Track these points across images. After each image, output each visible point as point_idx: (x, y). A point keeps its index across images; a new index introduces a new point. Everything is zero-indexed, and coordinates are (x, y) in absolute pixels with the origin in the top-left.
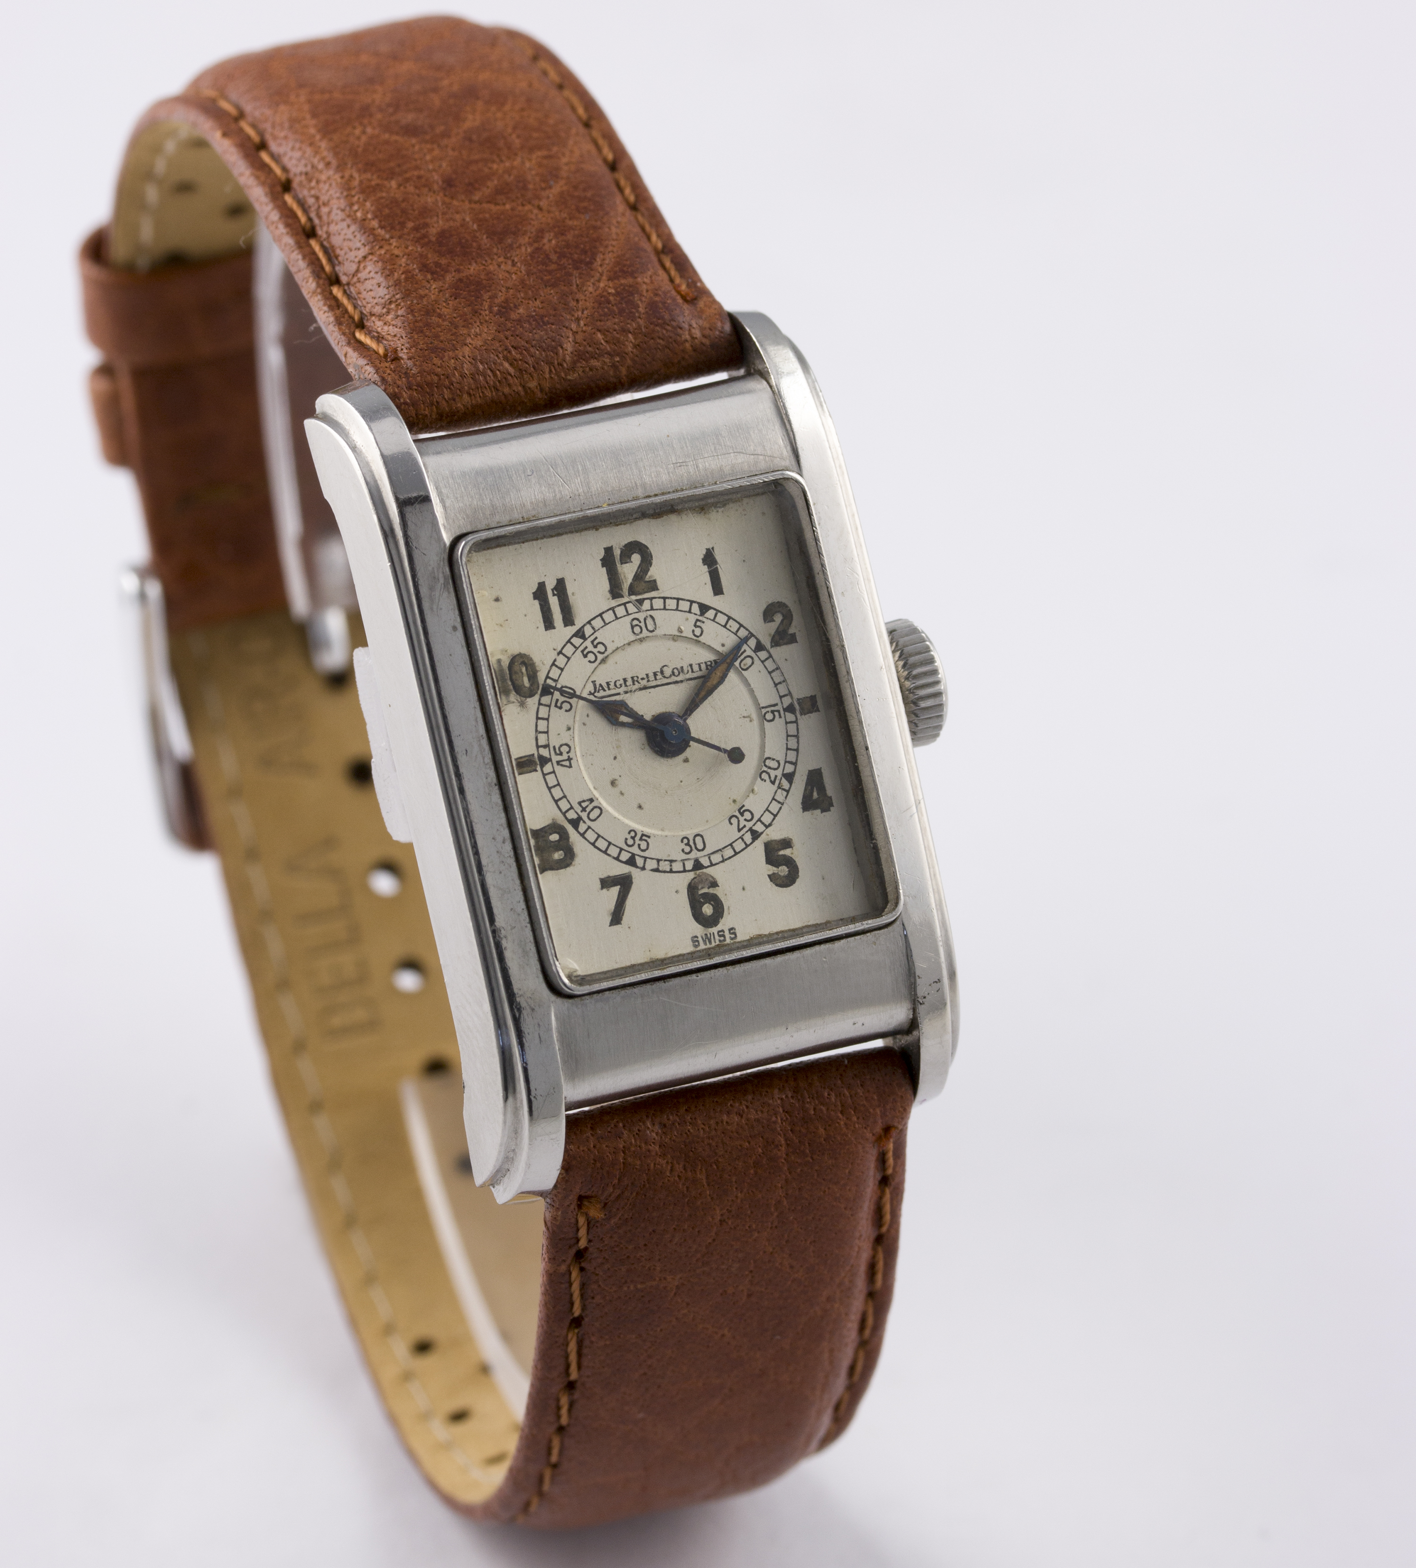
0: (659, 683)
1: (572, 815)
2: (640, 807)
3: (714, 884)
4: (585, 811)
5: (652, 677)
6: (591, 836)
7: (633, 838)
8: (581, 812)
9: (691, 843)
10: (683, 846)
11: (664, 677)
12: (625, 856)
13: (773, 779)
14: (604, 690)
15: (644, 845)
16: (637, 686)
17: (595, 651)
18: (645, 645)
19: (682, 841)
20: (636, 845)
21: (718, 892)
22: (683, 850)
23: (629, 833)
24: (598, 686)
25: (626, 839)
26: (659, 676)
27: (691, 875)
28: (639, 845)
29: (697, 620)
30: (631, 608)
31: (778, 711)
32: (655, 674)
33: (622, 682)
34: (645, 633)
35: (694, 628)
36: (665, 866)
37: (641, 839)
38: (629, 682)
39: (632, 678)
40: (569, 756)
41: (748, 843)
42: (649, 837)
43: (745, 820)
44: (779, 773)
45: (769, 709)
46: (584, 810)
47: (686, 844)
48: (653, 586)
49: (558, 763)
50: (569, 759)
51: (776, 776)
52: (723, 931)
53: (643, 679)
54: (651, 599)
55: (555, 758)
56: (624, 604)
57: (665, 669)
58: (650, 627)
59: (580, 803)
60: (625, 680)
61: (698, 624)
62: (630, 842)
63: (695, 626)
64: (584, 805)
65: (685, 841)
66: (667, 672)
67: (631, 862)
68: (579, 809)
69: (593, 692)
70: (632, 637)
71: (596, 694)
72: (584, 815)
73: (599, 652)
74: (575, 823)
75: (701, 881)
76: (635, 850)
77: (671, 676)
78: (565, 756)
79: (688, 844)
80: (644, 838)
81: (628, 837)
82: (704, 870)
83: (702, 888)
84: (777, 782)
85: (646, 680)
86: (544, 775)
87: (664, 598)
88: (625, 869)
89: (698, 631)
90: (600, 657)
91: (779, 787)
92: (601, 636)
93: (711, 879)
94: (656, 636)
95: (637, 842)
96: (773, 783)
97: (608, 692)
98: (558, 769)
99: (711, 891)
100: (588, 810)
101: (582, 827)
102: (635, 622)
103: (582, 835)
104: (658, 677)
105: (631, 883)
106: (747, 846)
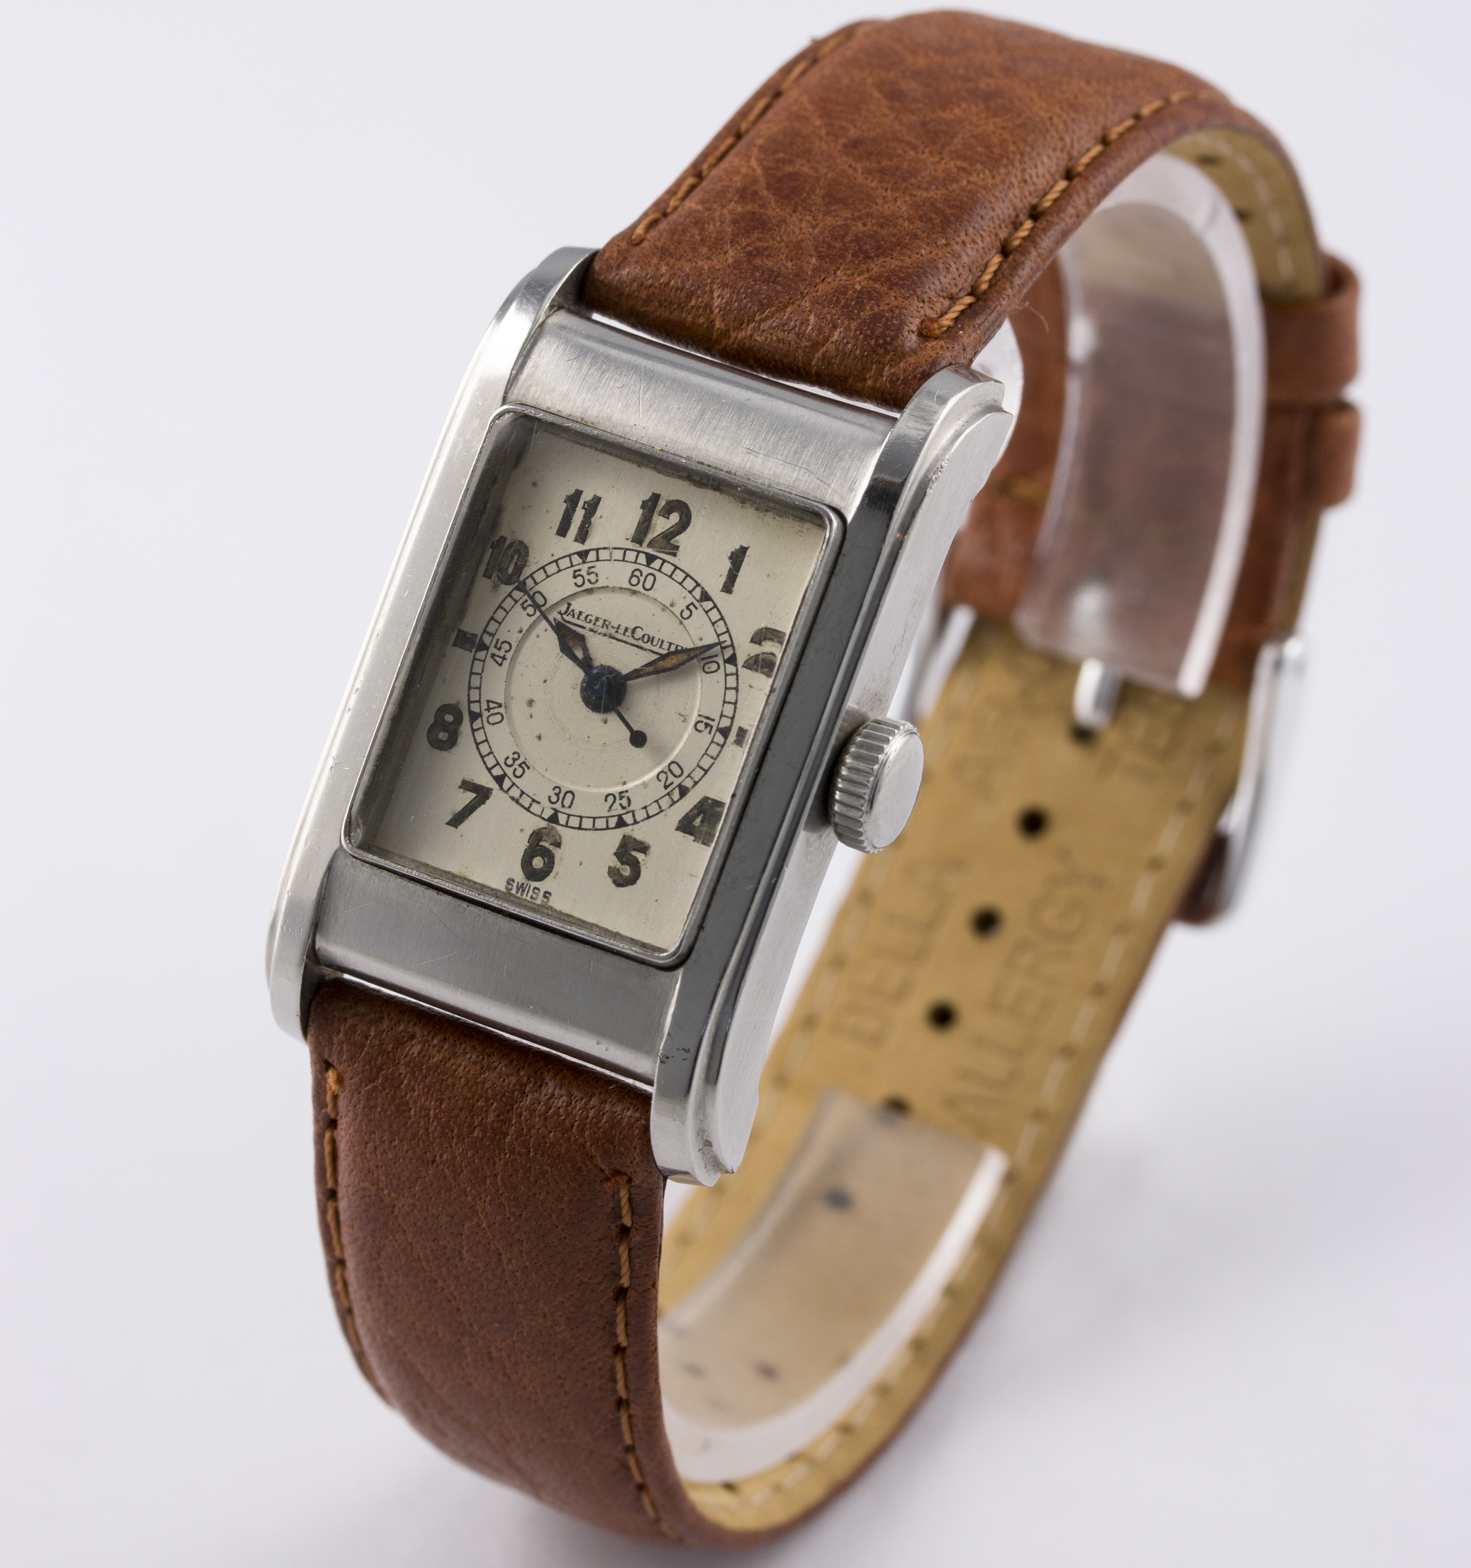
0: (625, 638)
1: (475, 708)
2: (539, 738)
3: (558, 845)
4: (489, 712)
5: (622, 630)
6: (480, 736)
7: (514, 760)
8: (485, 710)
9: (561, 796)
10: (552, 794)
11: (633, 637)
12: (497, 772)
13: (667, 784)
14: (573, 616)
15: (519, 772)
16: (604, 630)
17: (587, 577)
18: (634, 598)
19: (554, 789)
20: (512, 768)
21: (557, 853)
22: (550, 797)
23: (514, 754)
24: (570, 610)
25: (508, 758)
26: (629, 633)
27: (543, 824)
28: (515, 770)
29: (692, 604)
30: (642, 559)
31: (712, 727)
32: (626, 629)
33: (593, 619)
34: (639, 588)
35: (685, 609)
36: (526, 801)
37: (520, 765)
38: (600, 623)
39: (605, 621)
40: (505, 655)
41: (610, 826)
42: (529, 768)
43: (621, 805)
44: (677, 781)
45: (705, 721)
46: (488, 709)
47: (555, 794)
48: (674, 550)
49: (493, 656)
50: (504, 658)
51: (672, 783)
52: (538, 889)
53: (613, 627)
54: (664, 561)
55: (492, 650)
56: (639, 552)
57: (638, 630)
58: (648, 586)
59: (488, 702)
60: (597, 619)
61: (691, 607)
62: (510, 762)
63: (688, 608)
64: (492, 705)
65: (557, 790)
66: (639, 634)
67: (499, 780)
68: (484, 706)
69: (563, 612)
70: (626, 585)
71: (564, 616)
72: (485, 714)
73: (589, 581)
74: (474, 716)
75: (548, 835)
76: (509, 771)
77: (639, 639)
78: (502, 653)
79: (557, 795)
80: (523, 765)
81: (511, 756)
82: (558, 828)
83: (545, 841)
84: (670, 789)
85: (615, 630)
86: (475, 659)
87: (676, 568)
88: (491, 784)
89: (686, 614)
90: (587, 586)
91: (668, 794)
92: (599, 567)
93: (557, 837)
94: (648, 596)
95: (516, 766)
96: (666, 787)
97: (575, 621)
98: (489, 660)
99: (551, 848)
100: (492, 711)
101: (477, 724)
102: (637, 573)
103: (474, 731)
104: (627, 634)
105: (488, 798)
106: (608, 828)
